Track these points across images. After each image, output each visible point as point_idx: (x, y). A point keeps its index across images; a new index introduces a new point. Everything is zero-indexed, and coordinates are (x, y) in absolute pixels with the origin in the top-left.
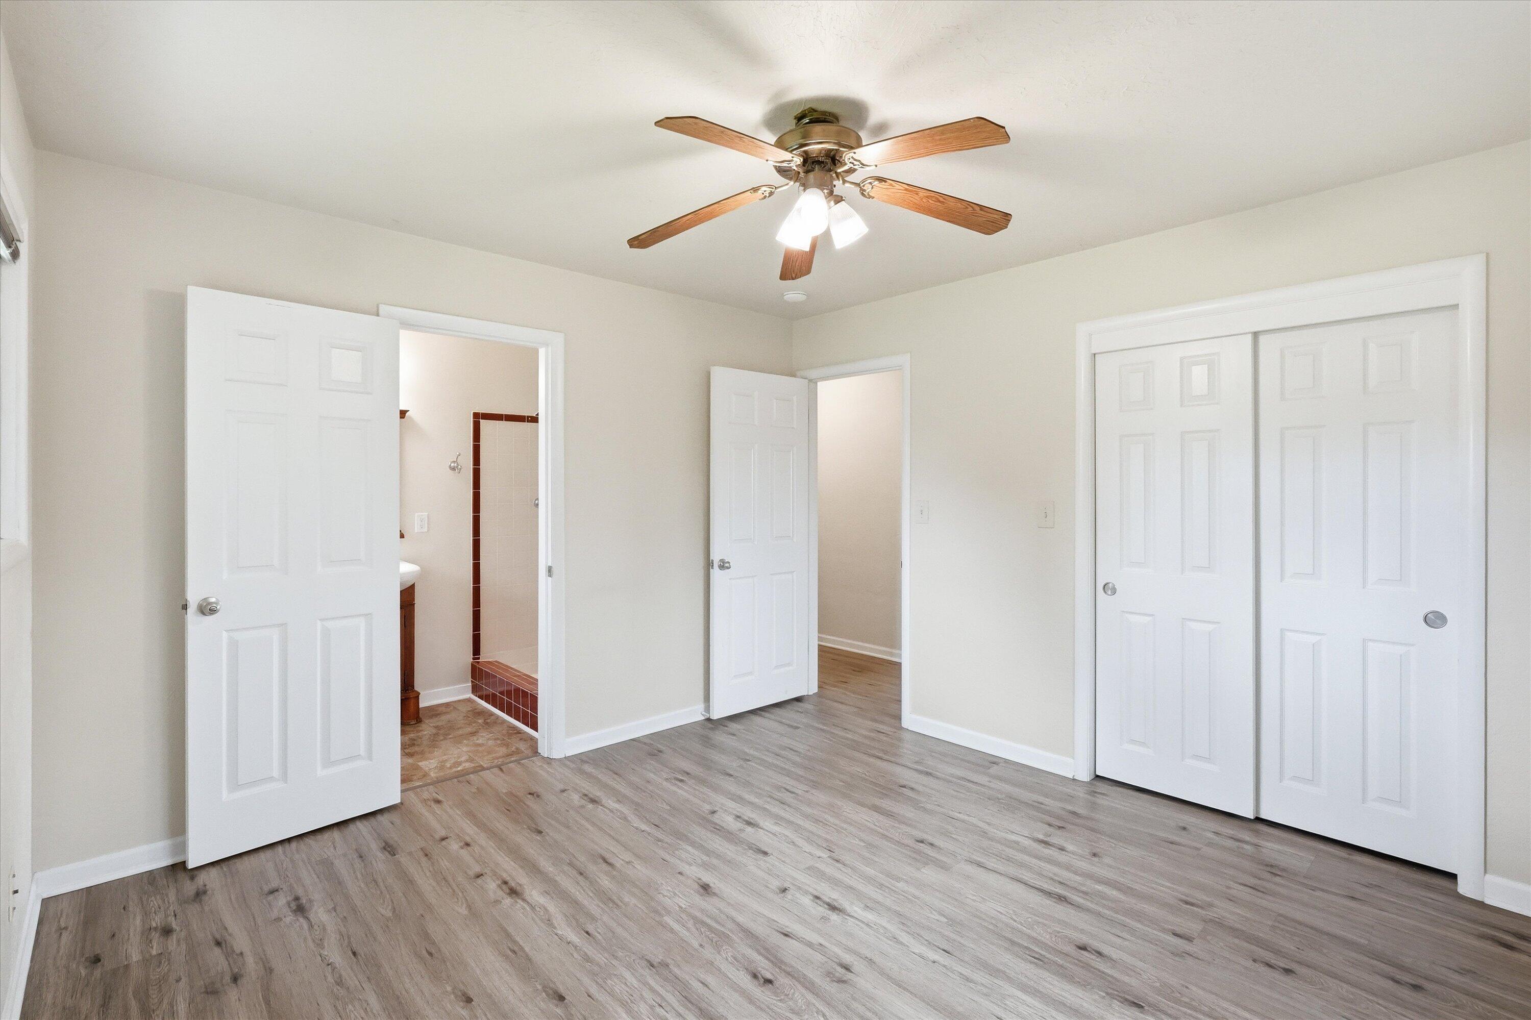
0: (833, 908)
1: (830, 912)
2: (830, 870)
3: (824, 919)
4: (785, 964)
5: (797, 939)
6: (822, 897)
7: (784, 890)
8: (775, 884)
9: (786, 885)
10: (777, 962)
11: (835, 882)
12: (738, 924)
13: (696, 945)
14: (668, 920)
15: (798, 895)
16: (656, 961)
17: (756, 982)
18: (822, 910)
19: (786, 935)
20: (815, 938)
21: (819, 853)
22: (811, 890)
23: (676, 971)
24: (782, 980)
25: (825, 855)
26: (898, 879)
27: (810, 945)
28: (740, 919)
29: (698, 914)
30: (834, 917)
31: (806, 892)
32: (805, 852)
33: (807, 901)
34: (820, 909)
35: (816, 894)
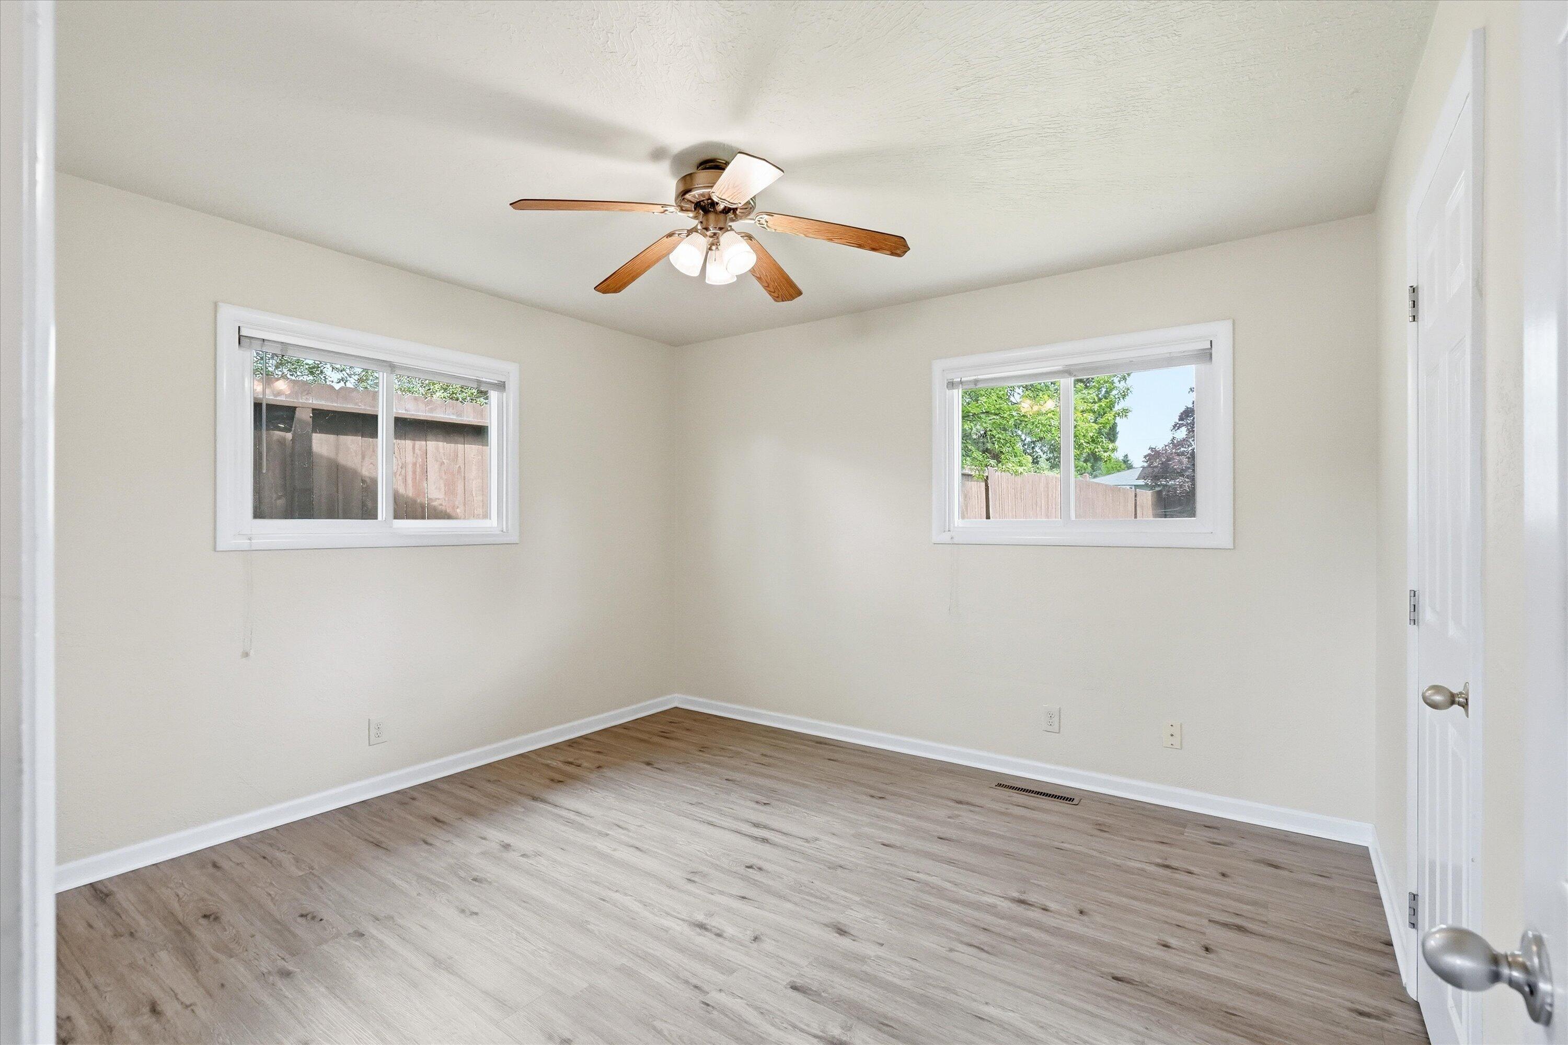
0: (702, 926)
1: (704, 921)
2: (706, 973)
3: (710, 915)
4: (739, 878)
5: (731, 895)
6: (714, 937)
7: (756, 939)
8: (768, 945)
9: (755, 945)
10: (744, 878)
11: (702, 957)
12: (789, 901)
13: (816, 882)
14: (857, 899)
15: (740, 935)
16: (840, 870)
17: (758, 866)
18: (713, 922)
19: (744, 898)
20: (718, 898)
21: (723, 998)
22: (727, 943)
23: (822, 867)
24: (742, 870)
25: (715, 997)
26: (622, 969)
27: (722, 893)
28: (789, 906)
29: (830, 905)
30: (700, 918)
31: (732, 939)
32: (742, 998)
33: (730, 930)
34: (714, 924)
35: (720, 940)
